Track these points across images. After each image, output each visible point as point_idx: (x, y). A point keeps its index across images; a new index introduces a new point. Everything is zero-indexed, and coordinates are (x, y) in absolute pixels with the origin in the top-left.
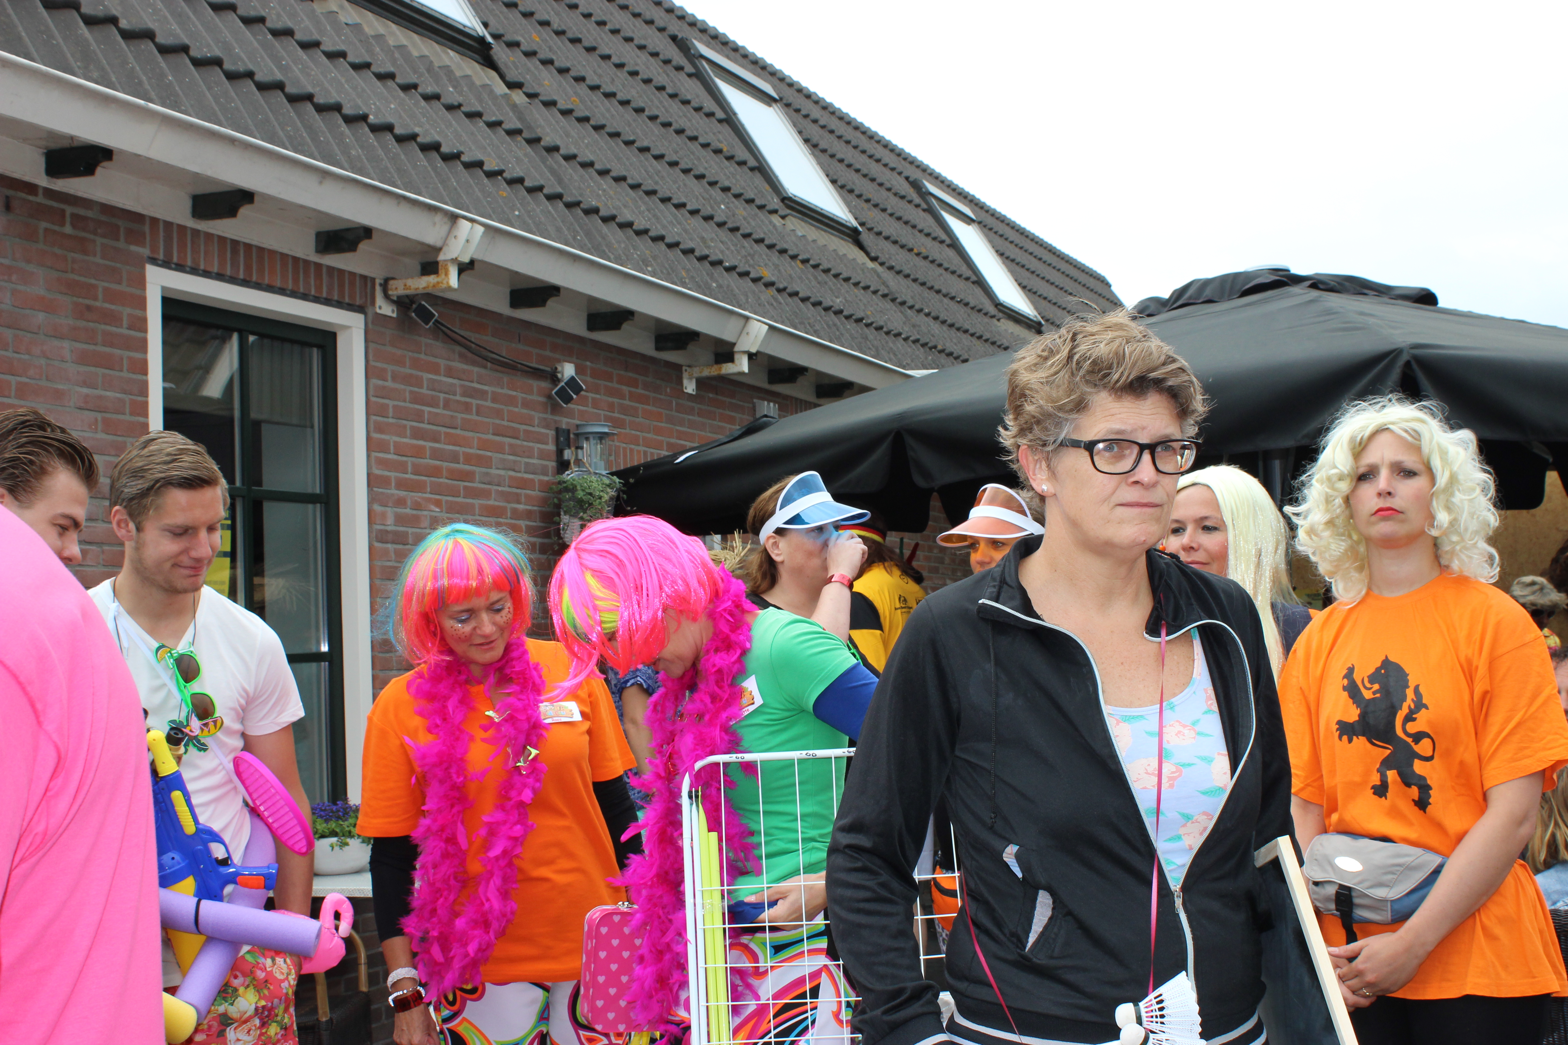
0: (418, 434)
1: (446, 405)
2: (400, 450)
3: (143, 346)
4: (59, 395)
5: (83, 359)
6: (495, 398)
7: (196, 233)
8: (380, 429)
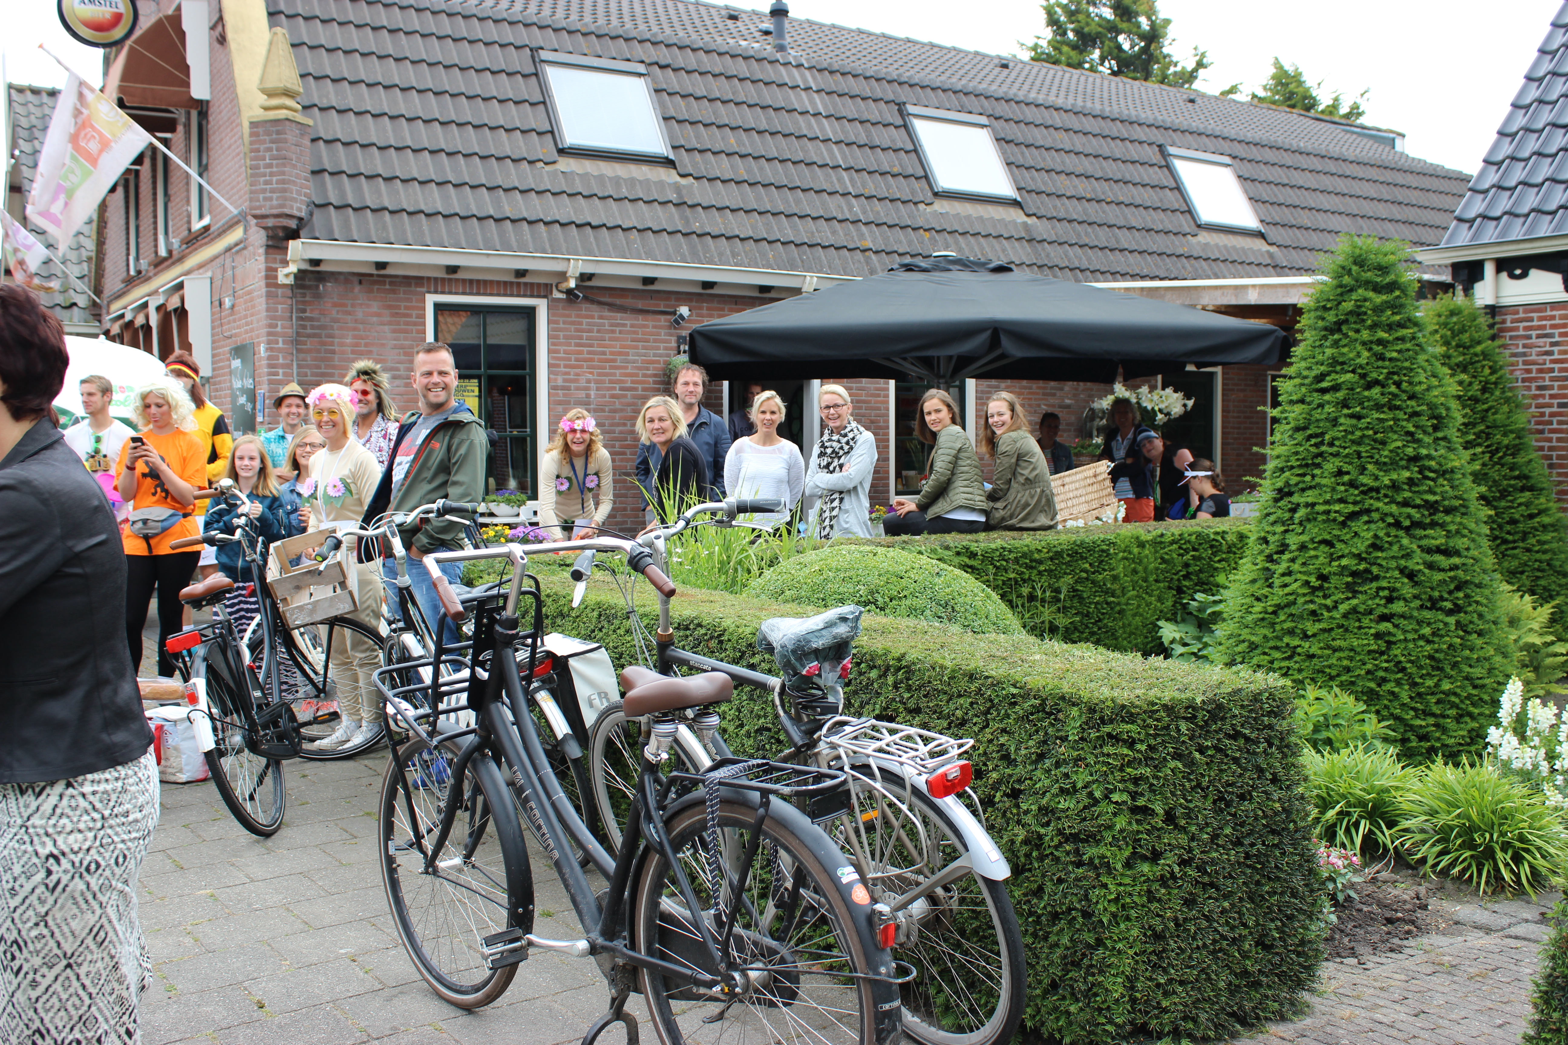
0: (577, 345)
1: (598, 331)
2: (565, 352)
3: (424, 324)
4: (383, 345)
5: (394, 331)
6: (632, 326)
7: (450, 280)
8: (554, 344)
